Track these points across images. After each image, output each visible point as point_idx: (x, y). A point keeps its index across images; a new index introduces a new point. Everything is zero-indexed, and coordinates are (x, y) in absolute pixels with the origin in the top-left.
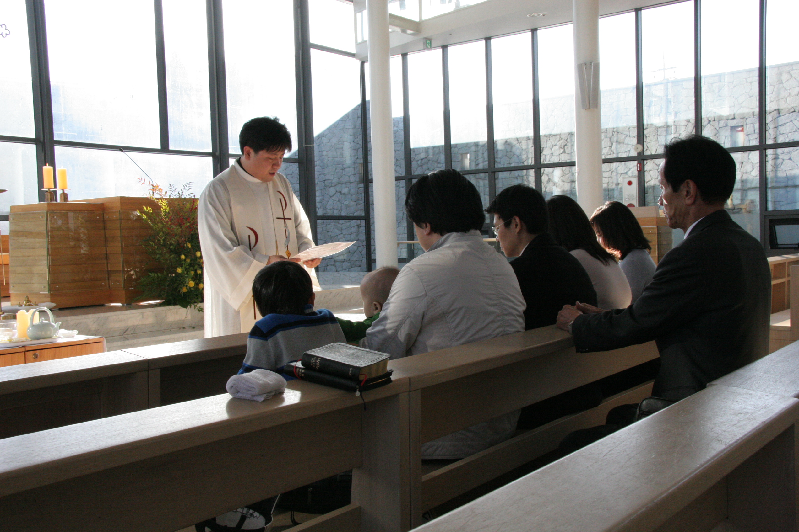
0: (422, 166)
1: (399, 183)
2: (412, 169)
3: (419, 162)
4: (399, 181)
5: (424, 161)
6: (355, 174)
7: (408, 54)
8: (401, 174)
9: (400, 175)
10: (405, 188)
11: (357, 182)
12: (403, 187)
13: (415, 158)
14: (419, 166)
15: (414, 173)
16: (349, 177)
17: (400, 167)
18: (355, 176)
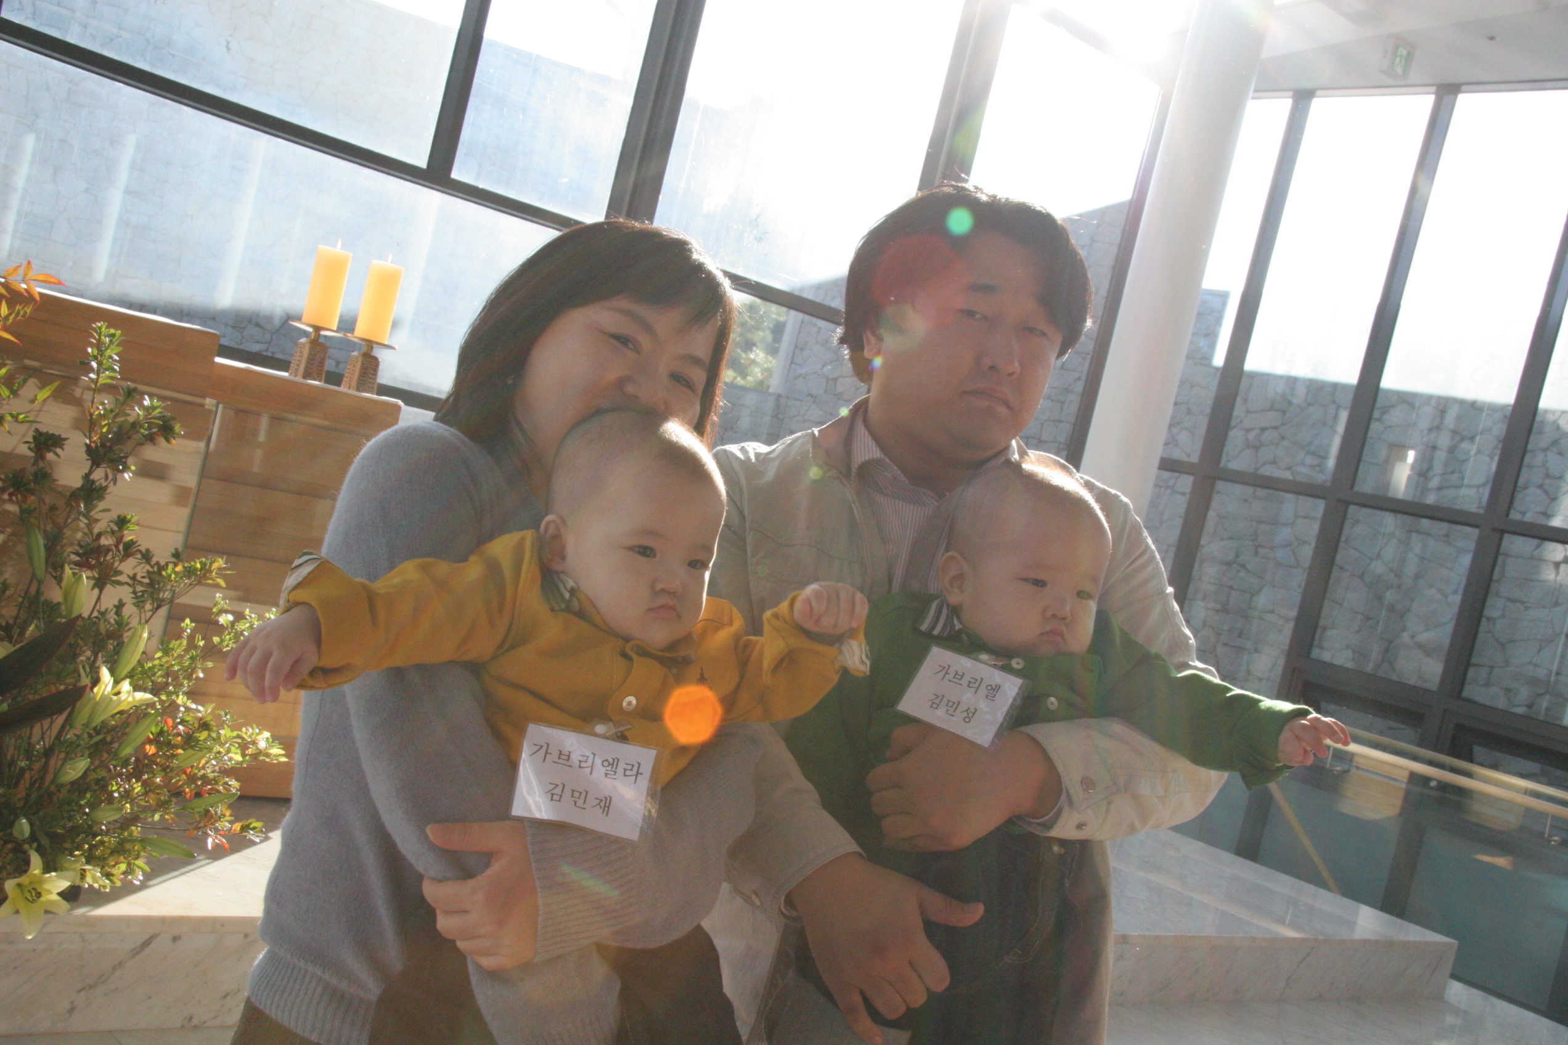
0: (1257, 448)
1: (1177, 478)
2: (1225, 450)
3: (1252, 436)
4: (1176, 475)
5: (1267, 436)
6: (1060, 421)
7: (1318, 93)
8: (1189, 456)
9: (1185, 459)
10: (1188, 497)
11: (1060, 443)
12: (1183, 494)
13: (1241, 421)
14: (1249, 445)
15: (1228, 461)
16: (1042, 425)
17: (1192, 433)
18: (1057, 427)
